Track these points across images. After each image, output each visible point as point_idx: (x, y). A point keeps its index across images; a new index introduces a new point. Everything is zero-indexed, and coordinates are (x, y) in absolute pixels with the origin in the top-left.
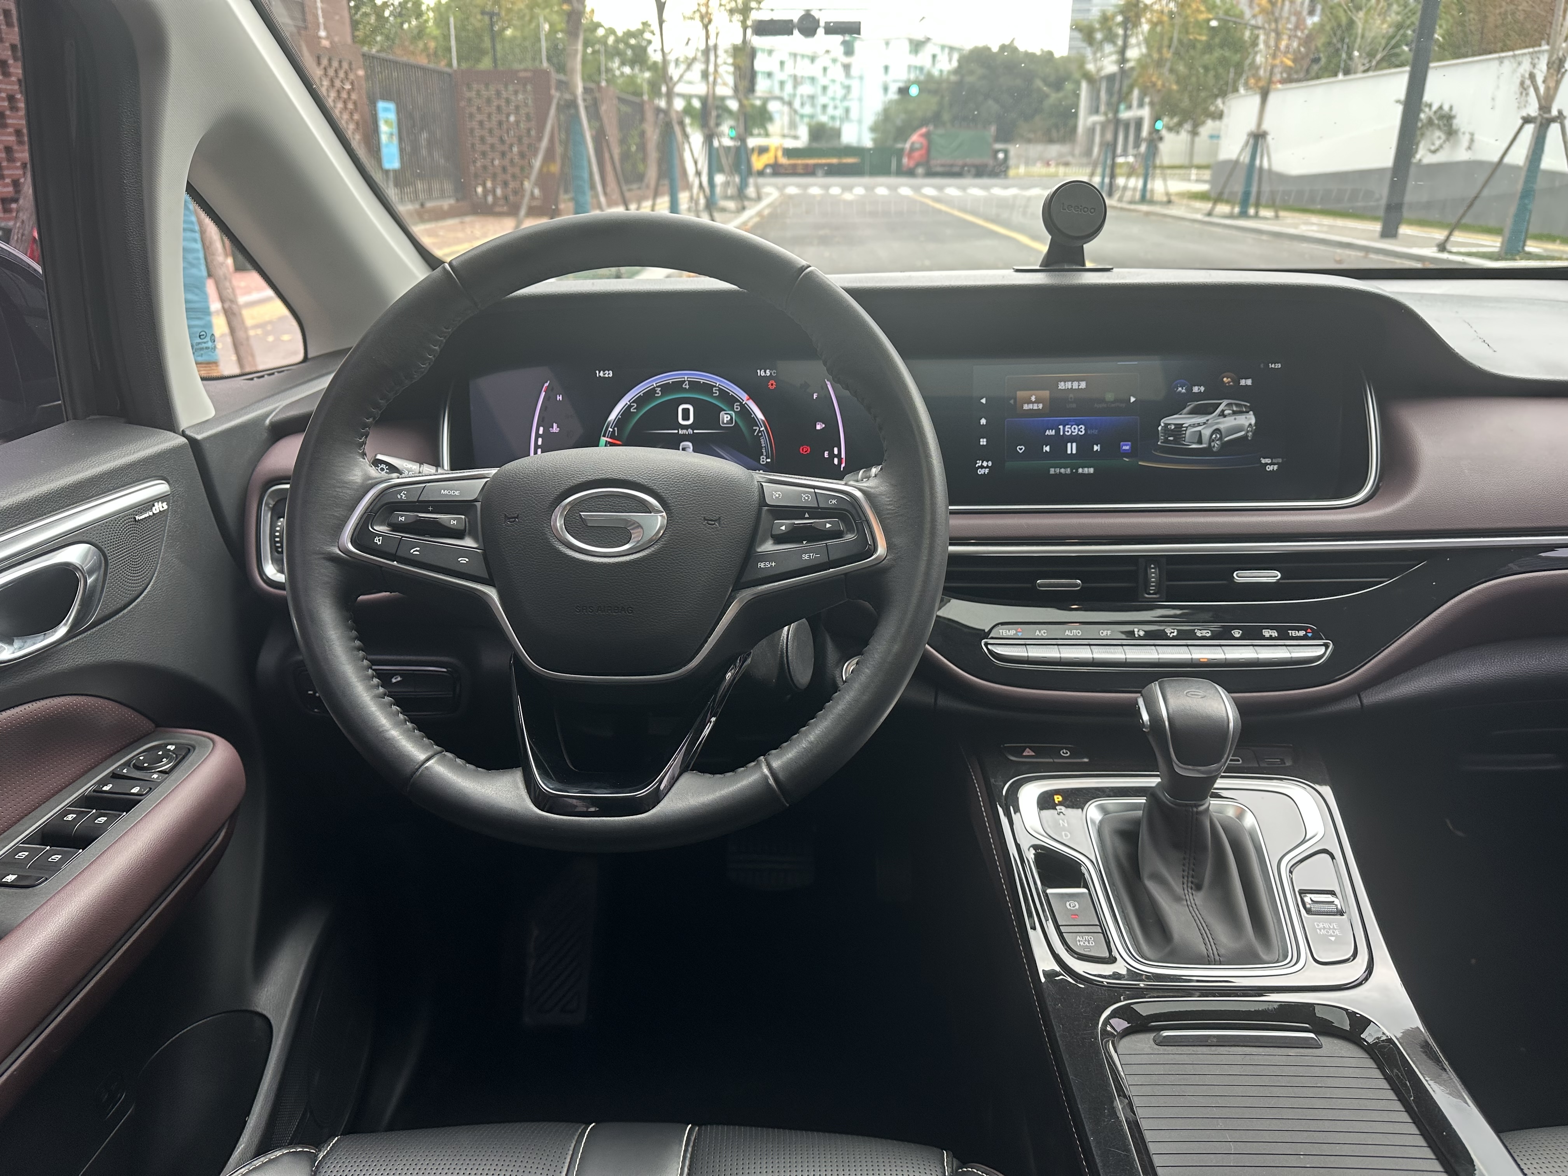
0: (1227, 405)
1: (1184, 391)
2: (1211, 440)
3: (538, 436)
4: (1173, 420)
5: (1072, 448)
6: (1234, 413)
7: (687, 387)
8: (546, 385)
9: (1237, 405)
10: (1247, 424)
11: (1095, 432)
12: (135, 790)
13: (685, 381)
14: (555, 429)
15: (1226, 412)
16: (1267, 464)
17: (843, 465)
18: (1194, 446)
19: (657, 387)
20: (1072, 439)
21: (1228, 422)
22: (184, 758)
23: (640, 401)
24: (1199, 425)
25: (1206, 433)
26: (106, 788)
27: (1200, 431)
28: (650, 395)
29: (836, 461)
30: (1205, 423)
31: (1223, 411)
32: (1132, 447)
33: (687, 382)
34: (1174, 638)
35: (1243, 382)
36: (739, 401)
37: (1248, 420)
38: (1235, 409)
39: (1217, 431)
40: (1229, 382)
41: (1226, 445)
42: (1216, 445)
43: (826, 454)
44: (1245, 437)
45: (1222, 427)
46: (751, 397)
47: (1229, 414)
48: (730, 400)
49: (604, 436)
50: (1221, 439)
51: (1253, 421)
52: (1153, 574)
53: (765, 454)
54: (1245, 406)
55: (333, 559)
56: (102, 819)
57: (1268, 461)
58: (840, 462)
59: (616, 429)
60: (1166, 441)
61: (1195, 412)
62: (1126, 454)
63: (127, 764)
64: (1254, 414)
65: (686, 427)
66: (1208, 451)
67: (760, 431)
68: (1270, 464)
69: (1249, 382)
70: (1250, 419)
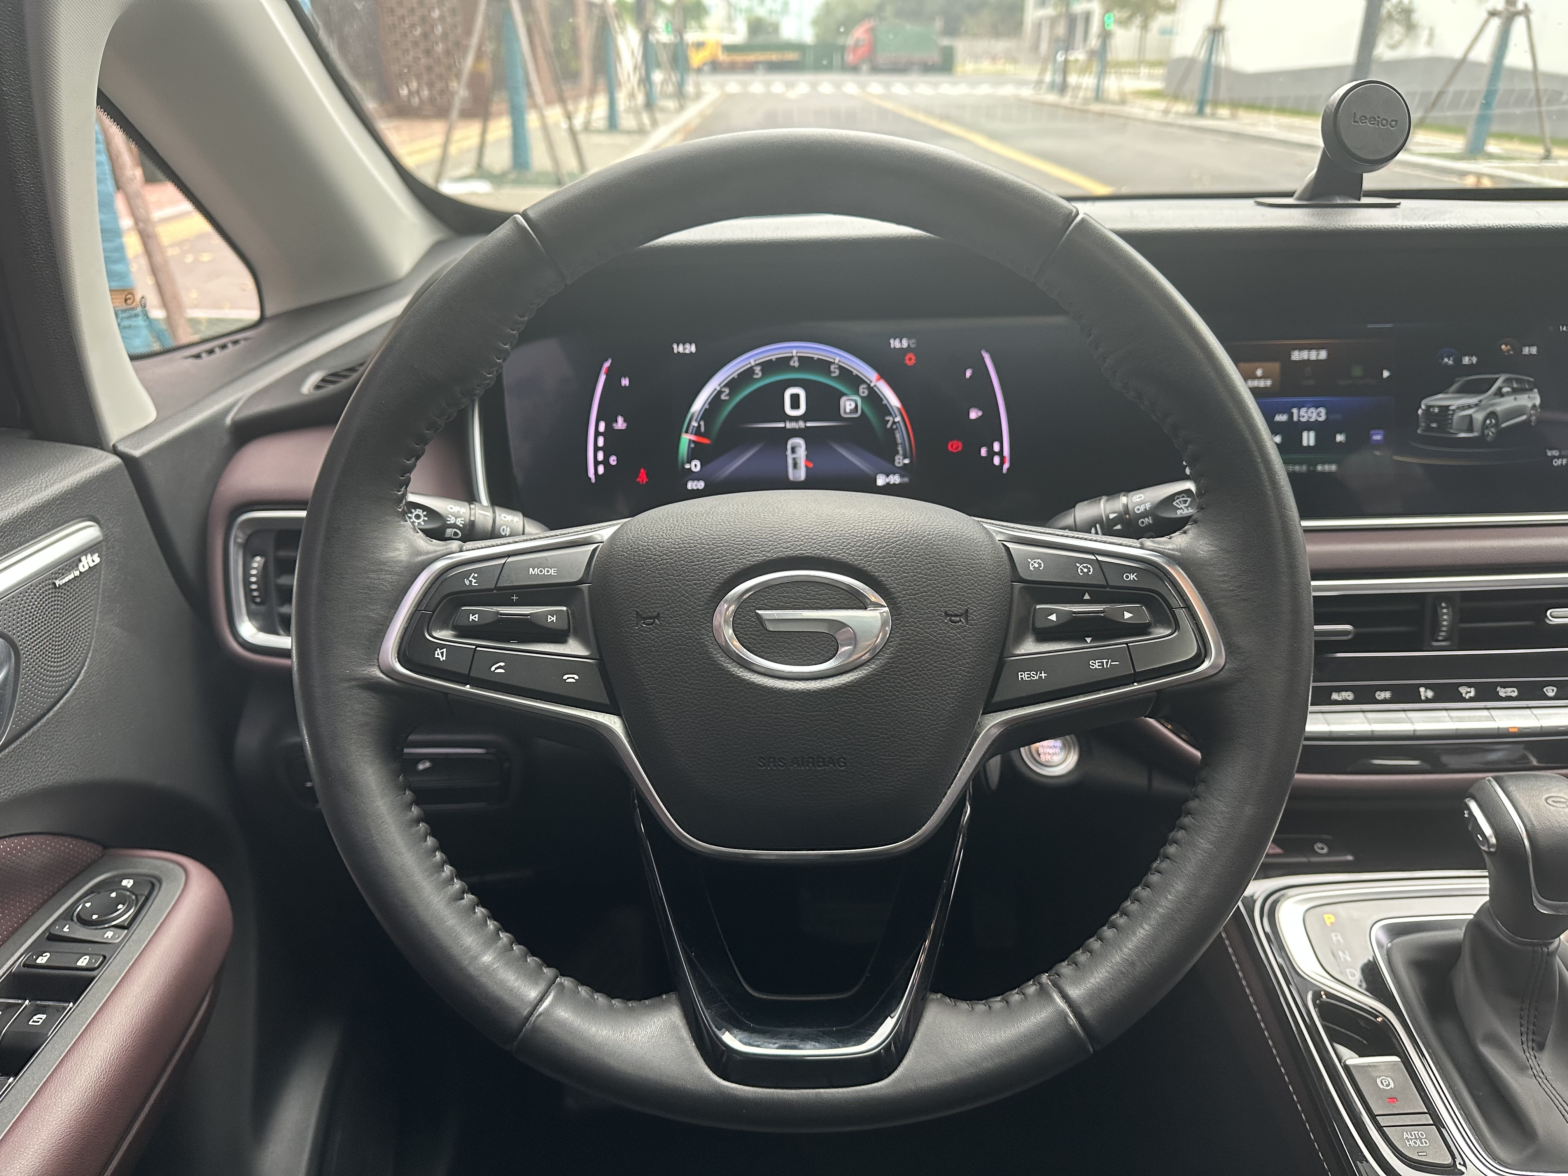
0: (1506, 381)
1: (1451, 362)
2: (1484, 426)
3: (597, 434)
4: (1438, 400)
5: (1309, 439)
6: (1515, 391)
7: (797, 364)
8: (607, 364)
9: (1518, 381)
10: (1530, 405)
11: (1339, 417)
12: (83, 962)
13: (792, 357)
14: (620, 424)
15: (1505, 390)
16: (1554, 457)
17: (1006, 466)
18: (1462, 435)
19: (757, 365)
20: (1309, 426)
21: (1507, 404)
22: (147, 899)
23: (734, 385)
24: (1469, 407)
25: (1479, 417)
26: (41, 960)
27: (1470, 416)
28: (747, 375)
29: (997, 461)
30: (1476, 405)
31: (1500, 389)
32: (1385, 437)
33: (796, 359)
34: (1471, 700)
35: (1526, 351)
36: (865, 382)
37: (1531, 400)
38: (1515, 385)
39: (1492, 415)
40: (1508, 351)
41: (1503, 433)
42: (1491, 433)
43: (984, 452)
44: (1527, 423)
45: (1498, 409)
46: (883, 376)
47: (1508, 392)
48: (853, 381)
49: (687, 432)
50: (1497, 425)
51: (1538, 402)
52: (1446, 618)
53: (901, 452)
54: (1528, 382)
55: (373, 686)
56: (40, 1018)
57: (1556, 453)
58: (1002, 462)
59: (702, 423)
60: (1428, 428)
61: (1466, 390)
62: (1378, 445)
63: (67, 916)
64: (1540, 393)
65: (796, 419)
66: (1480, 441)
67: (894, 423)
68: (1558, 458)
69: (1534, 350)
70: (1534, 398)
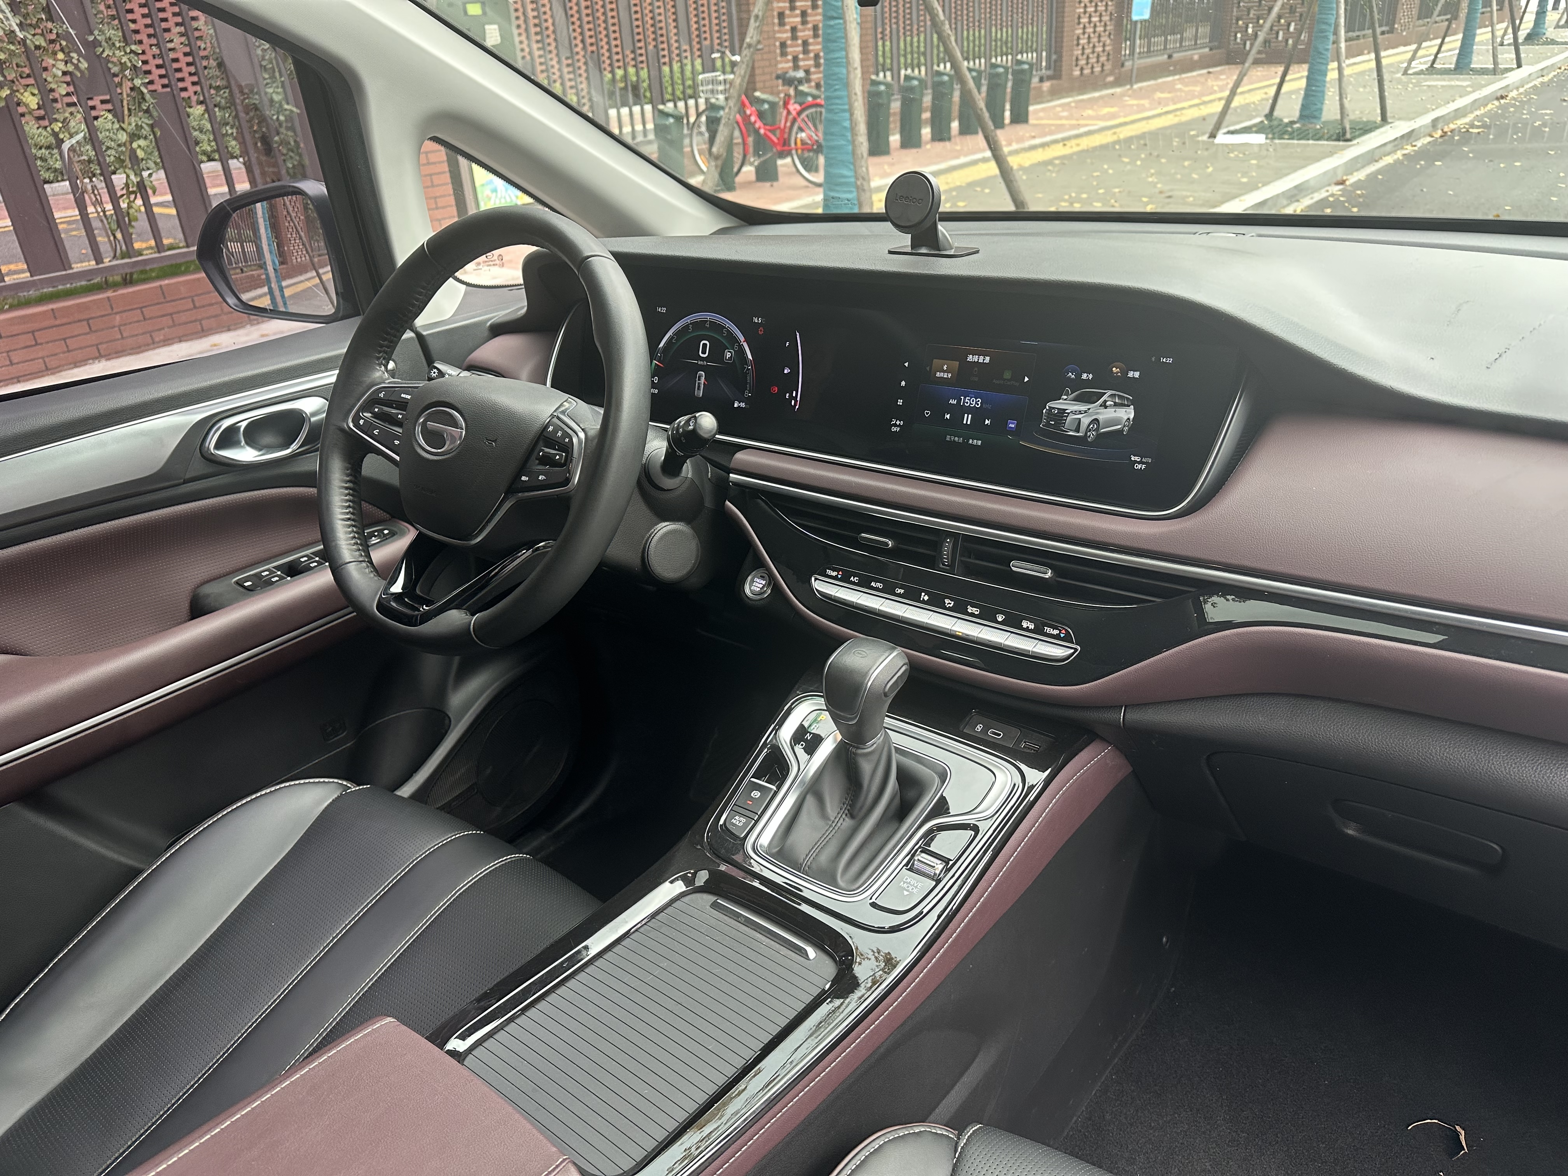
0: (1112, 396)
1: (1072, 376)
2: (1088, 429)
4: (1050, 404)
5: (967, 419)
6: (1116, 405)
7: (708, 326)
9: (1120, 397)
10: (1126, 418)
11: (989, 407)
13: (707, 321)
15: (1108, 403)
16: (1136, 462)
17: (797, 408)
18: (1071, 433)
19: (690, 324)
20: (969, 410)
21: (1109, 414)
23: (677, 334)
24: (1080, 412)
25: (1086, 421)
27: (1080, 419)
28: (685, 328)
29: (793, 403)
30: (1086, 412)
31: (1105, 401)
32: (1017, 425)
33: (709, 322)
34: (949, 609)
35: (1131, 374)
36: (737, 341)
37: (1127, 414)
38: (1117, 401)
39: (1096, 421)
40: (1117, 373)
41: (1100, 436)
42: (1092, 435)
43: (788, 396)
44: (1120, 432)
45: (1101, 417)
46: (746, 341)
47: (1111, 405)
48: (734, 340)
49: (655, 359)
50: (1097, 429)
51: (1132, 416)
52: (947, 547)
53: (748, 389)
54: (1128, 399)
57: (1137, 459)
58: (795, 404)
59: (663, 355)
60: (1048, 424)
61: (1078, 399)
62: (1011, 432)
64: (1134, 409)
65: (703, 359)
66: (1083, 440)
67: (748, 369)
68: (1139, 463)
69: (1137, 375)
70: (1130, 413)
